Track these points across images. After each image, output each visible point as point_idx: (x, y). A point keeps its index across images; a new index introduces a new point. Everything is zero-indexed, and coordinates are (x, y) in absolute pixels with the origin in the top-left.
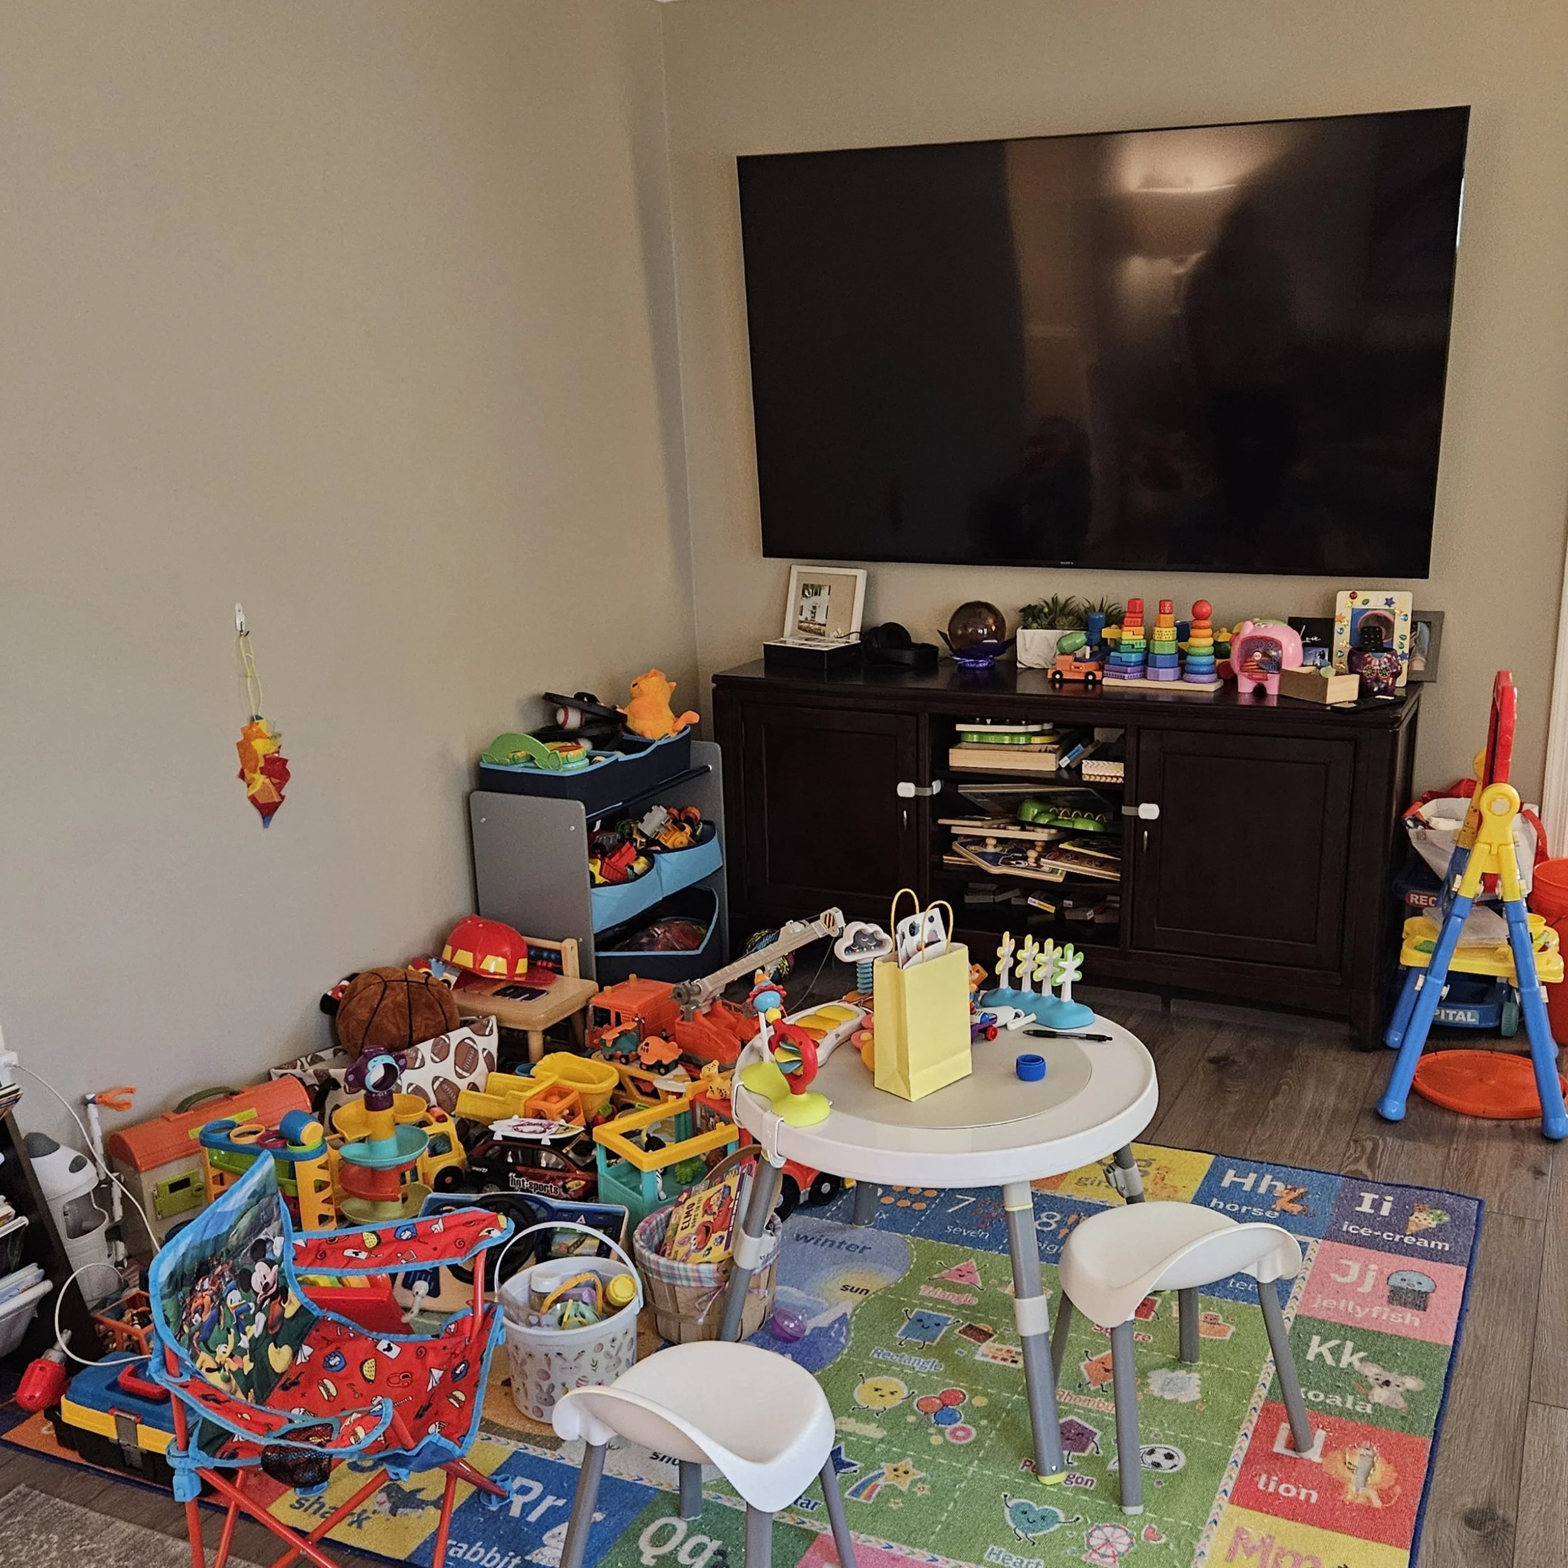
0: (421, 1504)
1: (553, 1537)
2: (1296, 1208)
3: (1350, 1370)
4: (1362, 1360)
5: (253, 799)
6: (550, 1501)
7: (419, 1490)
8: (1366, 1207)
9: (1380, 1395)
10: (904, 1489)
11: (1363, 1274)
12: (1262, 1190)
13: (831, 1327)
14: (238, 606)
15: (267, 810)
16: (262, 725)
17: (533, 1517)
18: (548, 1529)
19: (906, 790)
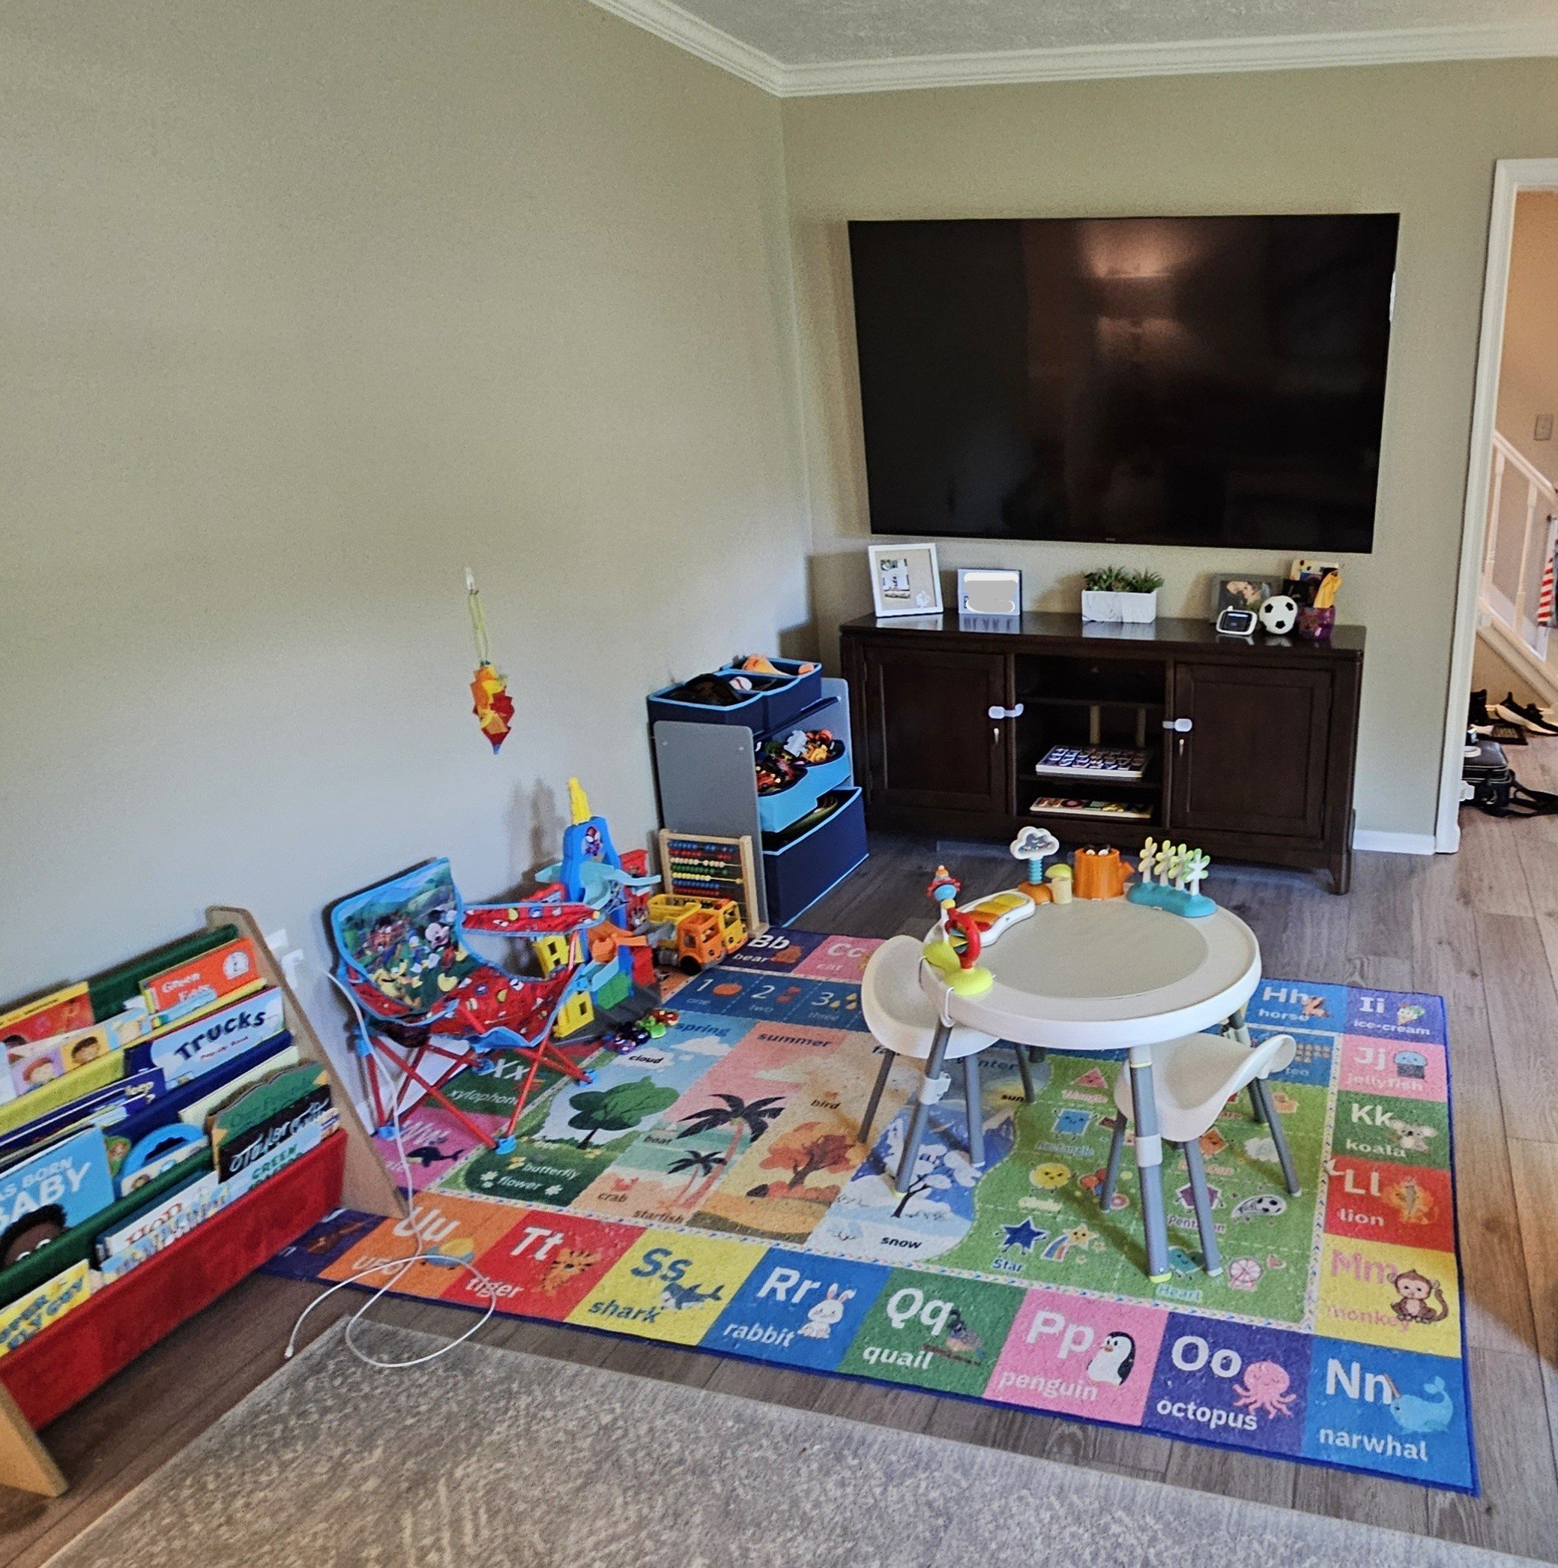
0: (700, 1298)
1: (816, 1313)
2: (1320, 1012)
3: (1384, 1128)
4: (1391, 1118)
5: (485, 731)
6: (807, 1285)
7: (697, 1286)
8: (1366, 1008)
9: (1408, 1143)
10: (1085, 1247)
11: (1376, 1057)
12: (1293, 1000)
13: (1000, 1128)
14: (468, 570)
15: (497, 739)
16: (491, 668)
17: (796, 1299)
18: (811, 1307)
19: (997, 712)
